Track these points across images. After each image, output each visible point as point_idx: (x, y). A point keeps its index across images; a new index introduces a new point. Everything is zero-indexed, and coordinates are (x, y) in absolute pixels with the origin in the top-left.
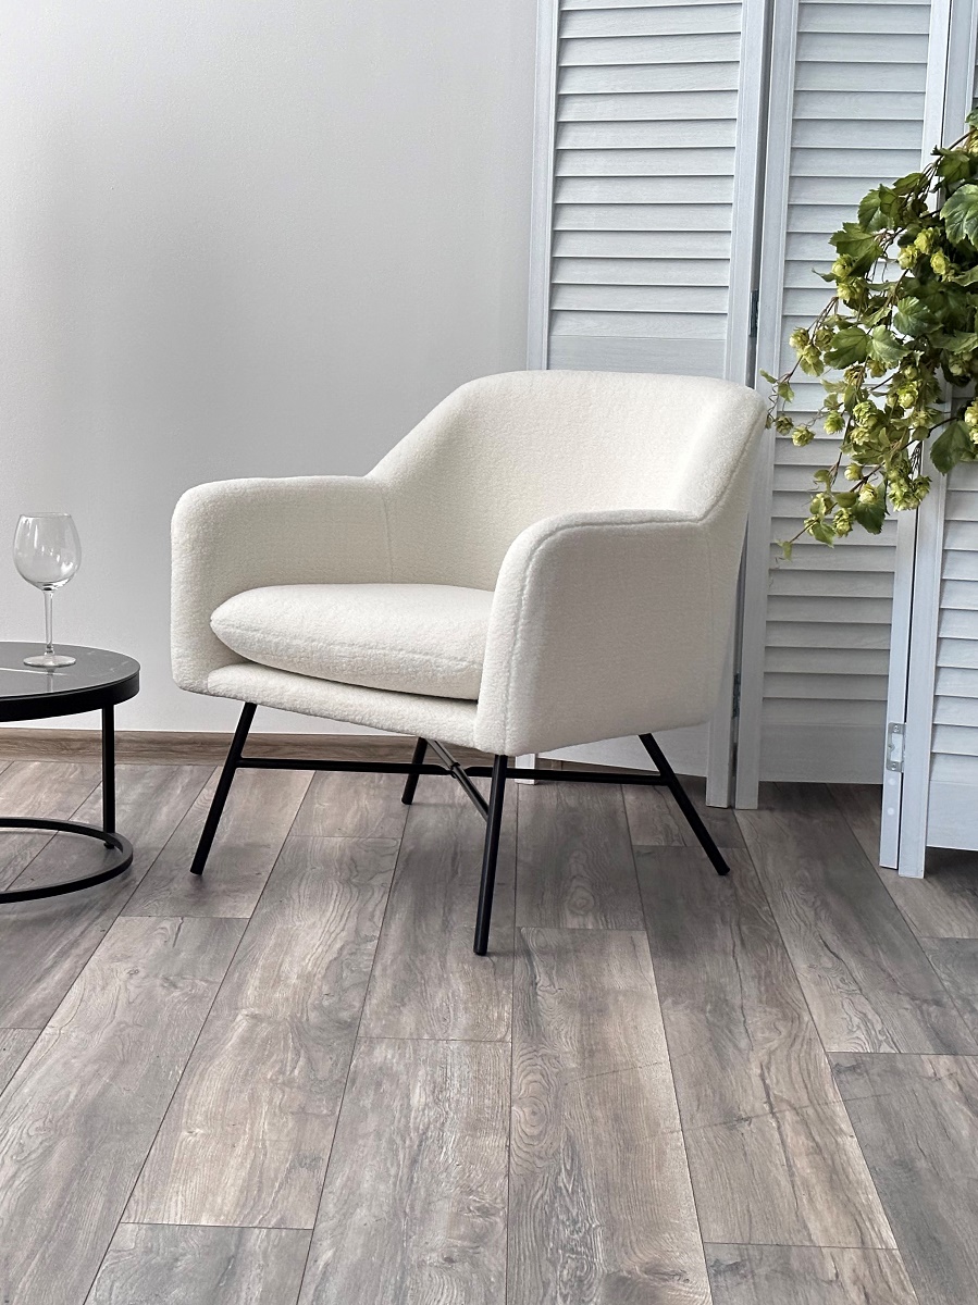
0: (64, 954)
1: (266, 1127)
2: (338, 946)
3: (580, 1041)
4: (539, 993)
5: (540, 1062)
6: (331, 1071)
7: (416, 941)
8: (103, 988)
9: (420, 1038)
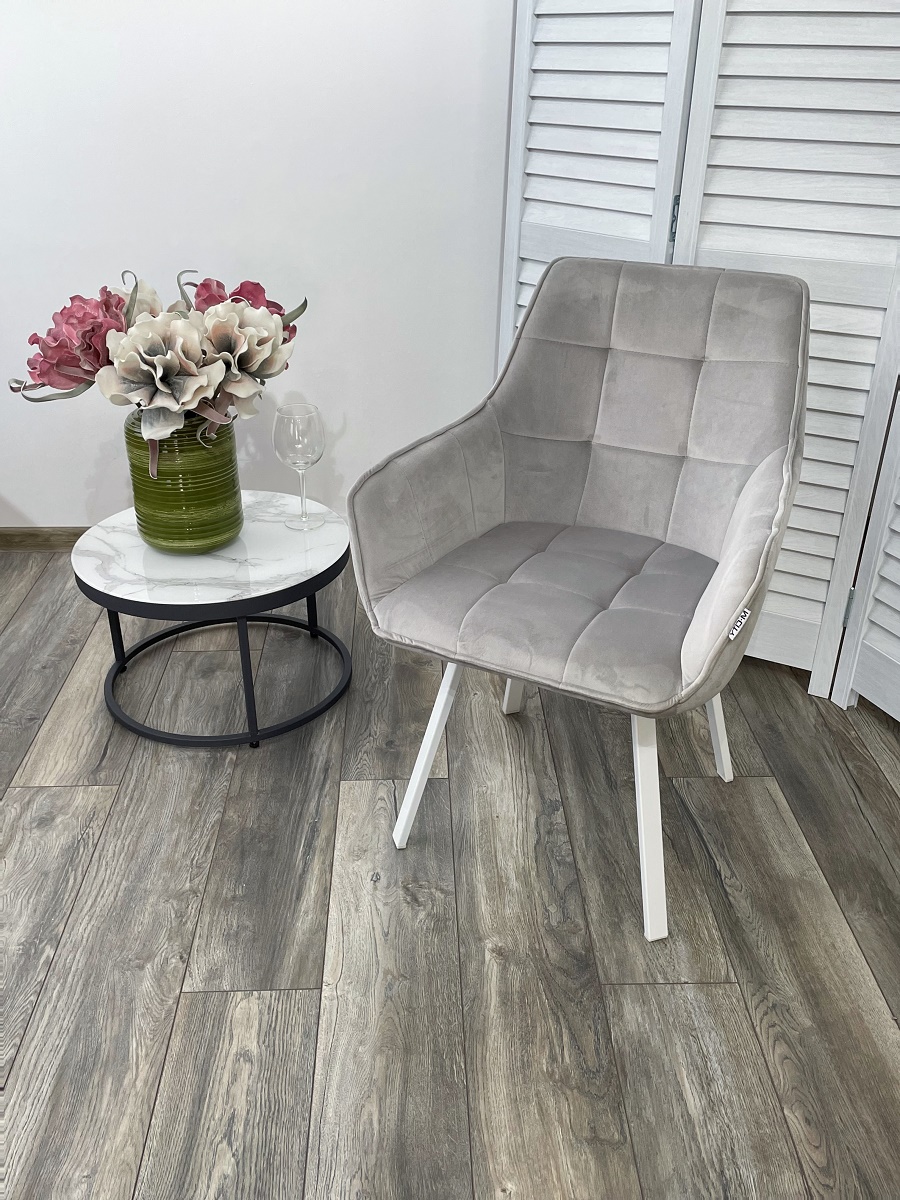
0: (309, 846)
1: (571, 1172)
2: (532, 820)
3: (798, 977)
4: (728, 889)
5: (773, 1017)
6: (597, 1050)
7: (595, 808)
8: (357, 910)
9: (655, 983)
